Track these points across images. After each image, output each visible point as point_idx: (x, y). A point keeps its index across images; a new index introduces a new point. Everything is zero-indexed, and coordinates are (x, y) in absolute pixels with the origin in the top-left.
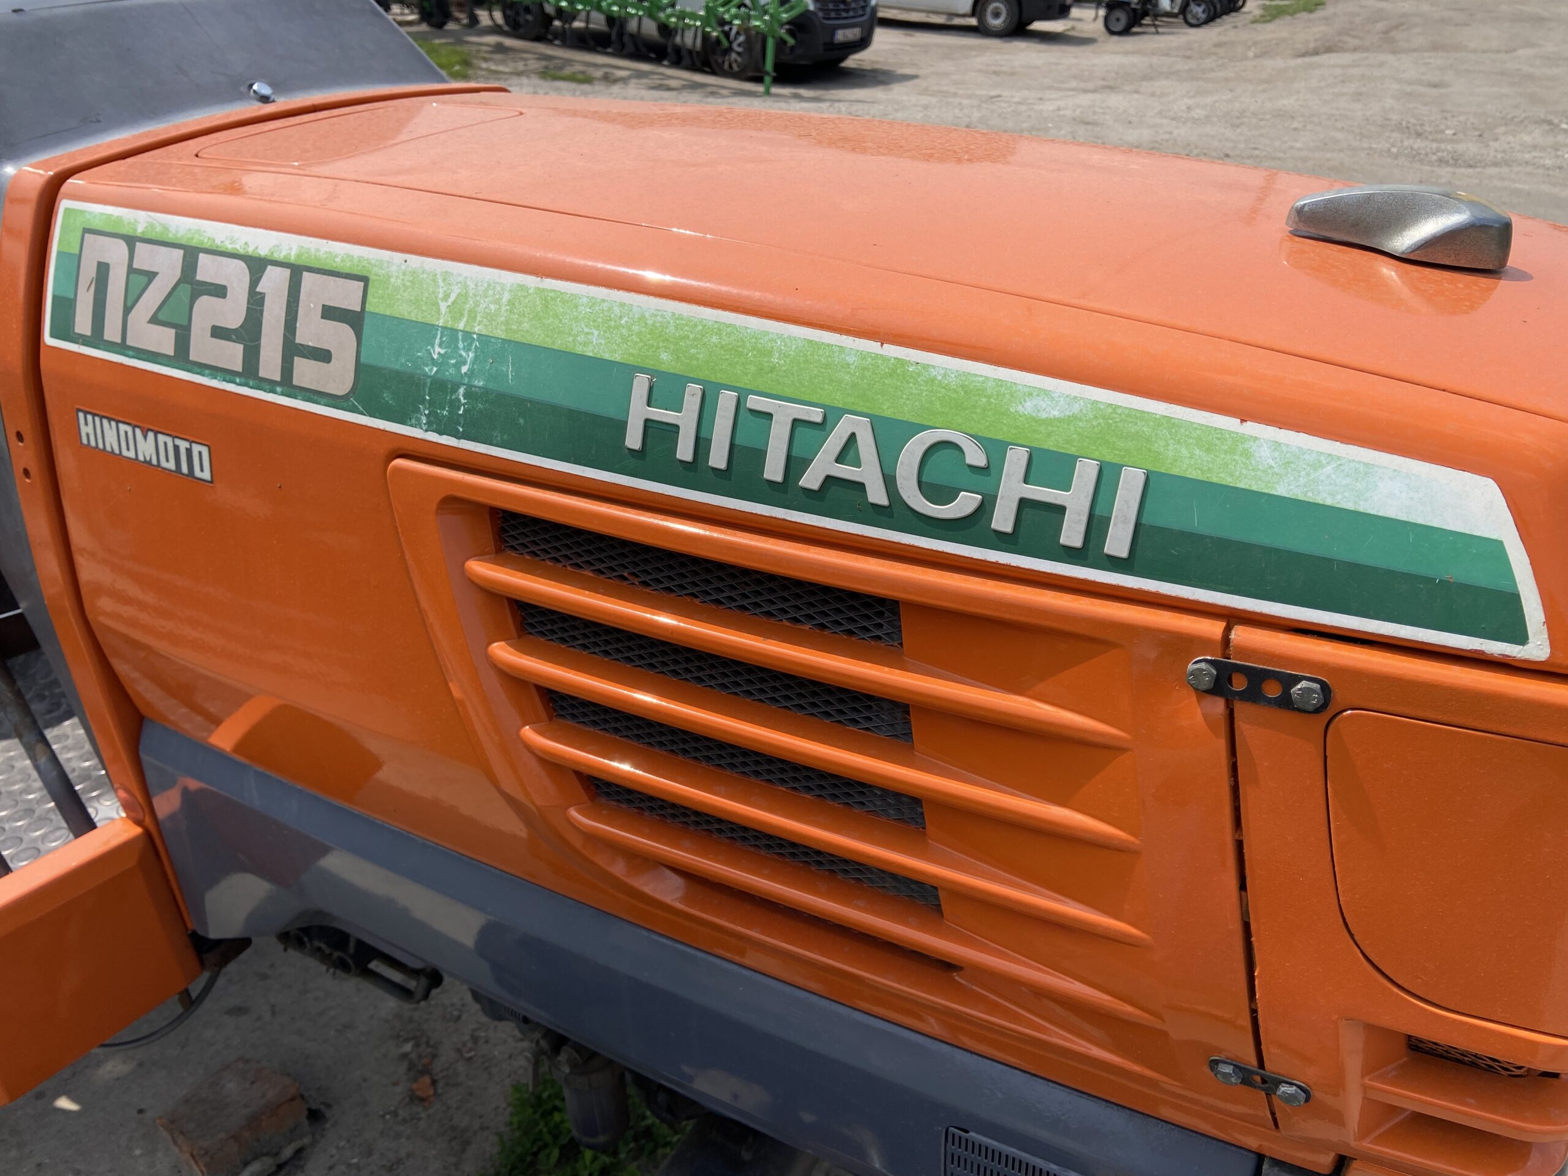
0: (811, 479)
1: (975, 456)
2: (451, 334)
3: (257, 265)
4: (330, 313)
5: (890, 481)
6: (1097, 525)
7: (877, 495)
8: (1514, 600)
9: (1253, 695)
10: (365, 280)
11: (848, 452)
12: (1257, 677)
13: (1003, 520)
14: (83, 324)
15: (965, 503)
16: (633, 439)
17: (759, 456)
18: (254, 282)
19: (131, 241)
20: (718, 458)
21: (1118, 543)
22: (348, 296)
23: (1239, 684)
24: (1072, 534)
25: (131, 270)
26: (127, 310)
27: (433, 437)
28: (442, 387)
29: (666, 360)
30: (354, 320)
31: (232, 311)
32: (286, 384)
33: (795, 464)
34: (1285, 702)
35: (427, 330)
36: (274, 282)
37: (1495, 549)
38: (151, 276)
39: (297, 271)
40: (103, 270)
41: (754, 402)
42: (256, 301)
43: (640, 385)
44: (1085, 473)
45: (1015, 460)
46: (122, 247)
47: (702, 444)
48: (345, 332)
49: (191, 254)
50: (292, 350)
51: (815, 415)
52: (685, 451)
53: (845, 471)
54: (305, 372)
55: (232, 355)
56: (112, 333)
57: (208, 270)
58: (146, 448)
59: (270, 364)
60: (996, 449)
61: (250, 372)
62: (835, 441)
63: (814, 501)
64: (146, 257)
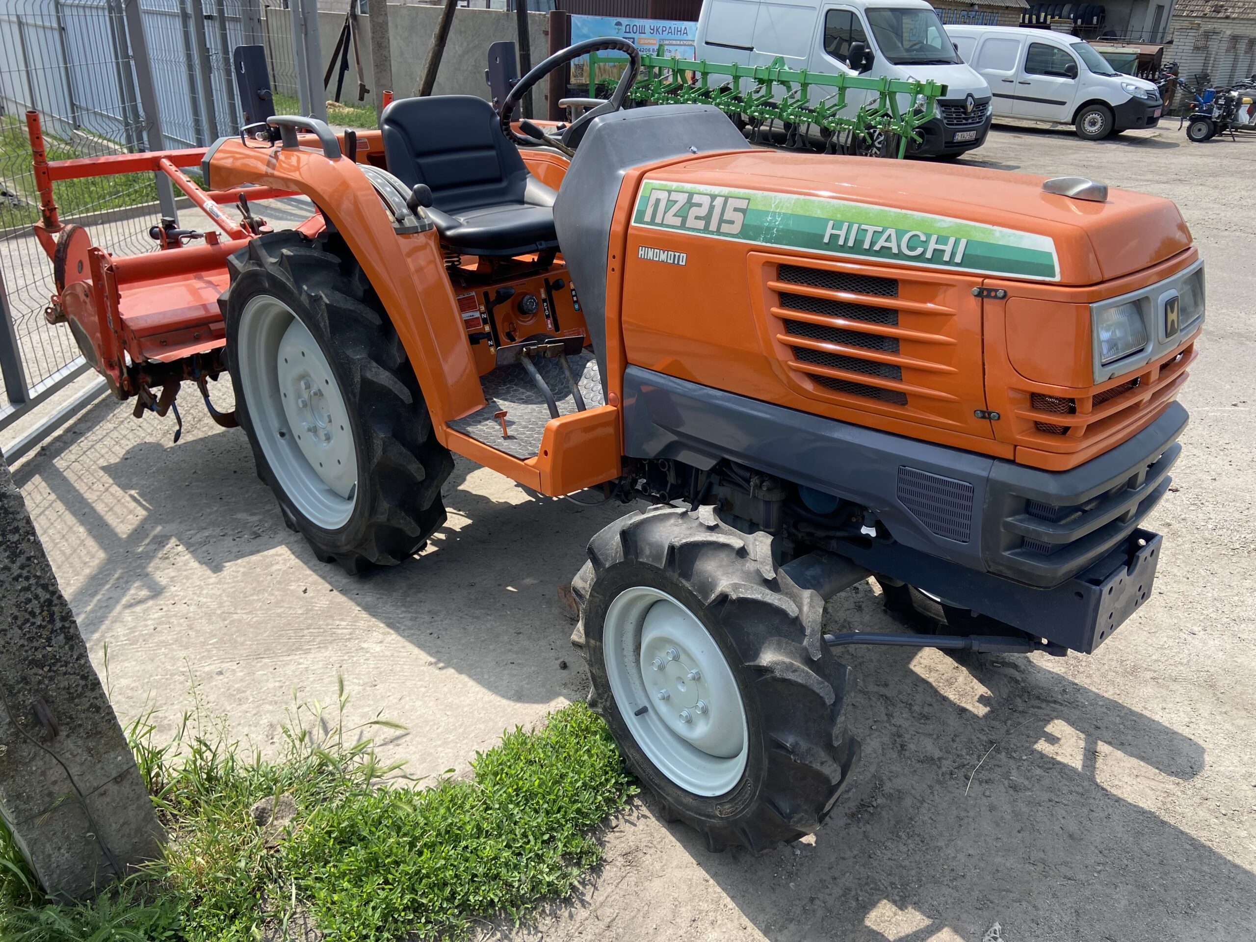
0: (877, 248)
1: (923, 238)
2: (774, 213)
3: (713, 197)
4: (736, 210)
5: (899, 246)
6: (953, 254)
7: (895, 250)
8: (1053, 267)
9: (988, 296)
10: (749, 199)
11: (888, 239)
12: (989, 291)
13: (929, 255)
14: (647, 218)
15: (919, 251)
16: (826, 240)
17: (863, 242)
18: (712, 201)
19: (670, 192)
20: (851, 243)
21: (958, 259)
22: (743, 204)
23: (985, 293)
24: (946, 258)
25: (668, 200)
26: (665, 213)
27: (764, 244)
28: (769, 229)
29: (839, 217)
30: (744, 211)
31: (703, 212)
32: (718, 232)
33: (872, 244)
34: (996, 297)
35: (767, 213)
36: (719, 202)
37: (1050, 254)
38: (676, 202)
39: (727, 198)
40: (658, 201)
41: (864, 227)
42: (712, 208)
43: (831, 223)
44: (952, 241)
45: (934, 238)
46: (666, 194)
47: (846, 240)
48: (741, 215)
49: (691, 195)
50: (721, 221)
51: (880, 229)
52: (841, 242)
53: (887, 244)
54: (725, 228)
55: (701, 224)
56: (658, 220)
57: (696, 199)
58: (663, 257)
59: (713, 227)
60: (929, 236)
61: (706, 229)
62: (885, 236)
63: (877, 253)
64: (674, 196)
